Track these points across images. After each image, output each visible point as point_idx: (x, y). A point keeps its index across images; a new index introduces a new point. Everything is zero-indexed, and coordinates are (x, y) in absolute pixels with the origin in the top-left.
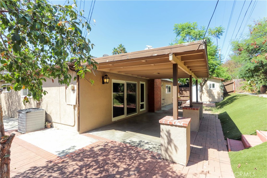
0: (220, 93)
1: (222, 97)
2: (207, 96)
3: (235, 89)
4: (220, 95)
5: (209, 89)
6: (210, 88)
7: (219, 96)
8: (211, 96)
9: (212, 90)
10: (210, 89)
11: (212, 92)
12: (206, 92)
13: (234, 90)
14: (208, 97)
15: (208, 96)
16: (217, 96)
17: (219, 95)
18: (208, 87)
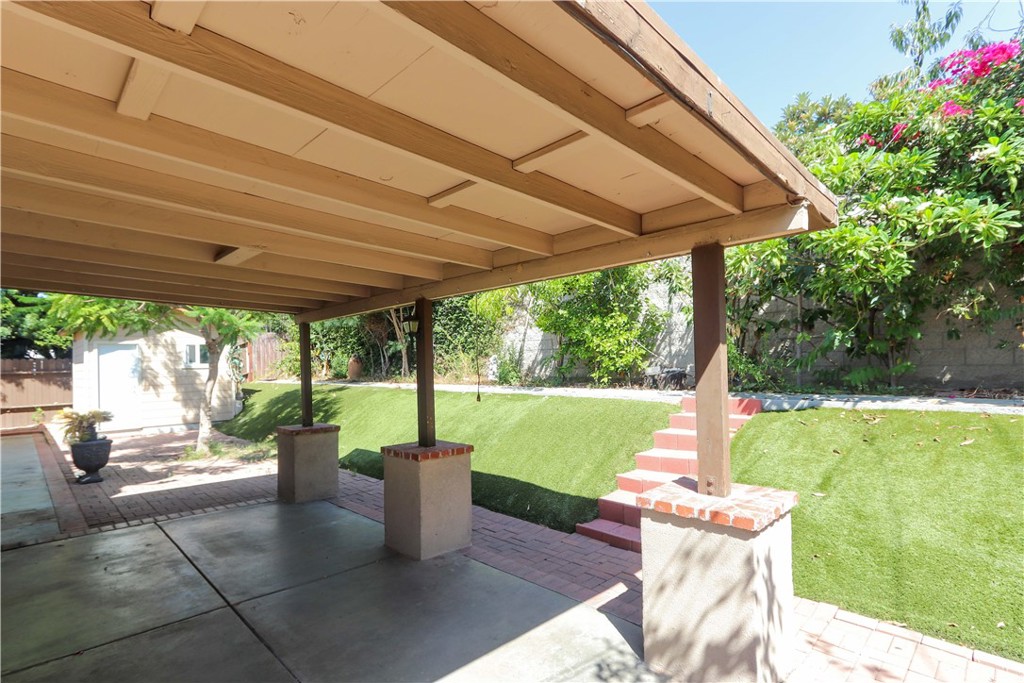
0: (229, 382)
1: (237, 398)
2: (176, 400)
3: (251, 367)
4: (230, 390)
5: (182, 366)
6: (191, 361)
7: (225, 397)
8: (191, 400)
9: (198, 371)
10: (188, 369)
11: (198, 381)
12: (173, 379)
13: (248, 372)
14: (179, 404)
15: (180, 397)
16: (219, 398)
17: (225, 390)
18: (180, 358)
